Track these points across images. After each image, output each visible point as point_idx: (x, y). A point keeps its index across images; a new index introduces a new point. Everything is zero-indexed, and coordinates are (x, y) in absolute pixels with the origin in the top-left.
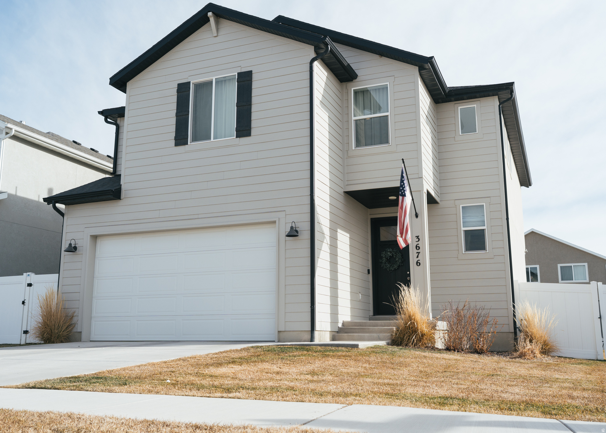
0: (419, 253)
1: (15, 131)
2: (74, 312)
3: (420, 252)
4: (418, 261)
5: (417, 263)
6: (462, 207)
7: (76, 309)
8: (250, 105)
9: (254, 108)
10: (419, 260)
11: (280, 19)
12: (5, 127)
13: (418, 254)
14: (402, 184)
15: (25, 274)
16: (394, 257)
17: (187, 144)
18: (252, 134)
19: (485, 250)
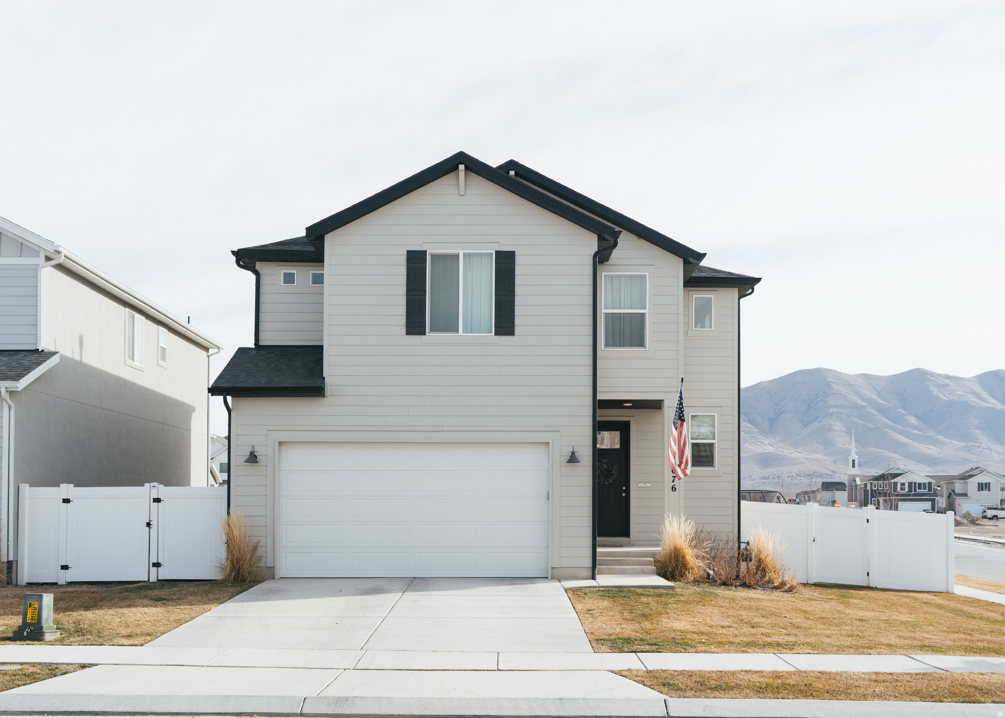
1: (65, 256)
2: (259, 542)
4: (674, 486)
5: (672, 488)
6: (691, 416)
7: (261, 537)
8: (514, 296)
9: (518, 301)
11: (512, 164)
12: (55, 250)
14: (681, 406)
15: (147, 485)
16: (610, 469)
17: (425, 334)
18: (515, 334)
19: (713, 466)
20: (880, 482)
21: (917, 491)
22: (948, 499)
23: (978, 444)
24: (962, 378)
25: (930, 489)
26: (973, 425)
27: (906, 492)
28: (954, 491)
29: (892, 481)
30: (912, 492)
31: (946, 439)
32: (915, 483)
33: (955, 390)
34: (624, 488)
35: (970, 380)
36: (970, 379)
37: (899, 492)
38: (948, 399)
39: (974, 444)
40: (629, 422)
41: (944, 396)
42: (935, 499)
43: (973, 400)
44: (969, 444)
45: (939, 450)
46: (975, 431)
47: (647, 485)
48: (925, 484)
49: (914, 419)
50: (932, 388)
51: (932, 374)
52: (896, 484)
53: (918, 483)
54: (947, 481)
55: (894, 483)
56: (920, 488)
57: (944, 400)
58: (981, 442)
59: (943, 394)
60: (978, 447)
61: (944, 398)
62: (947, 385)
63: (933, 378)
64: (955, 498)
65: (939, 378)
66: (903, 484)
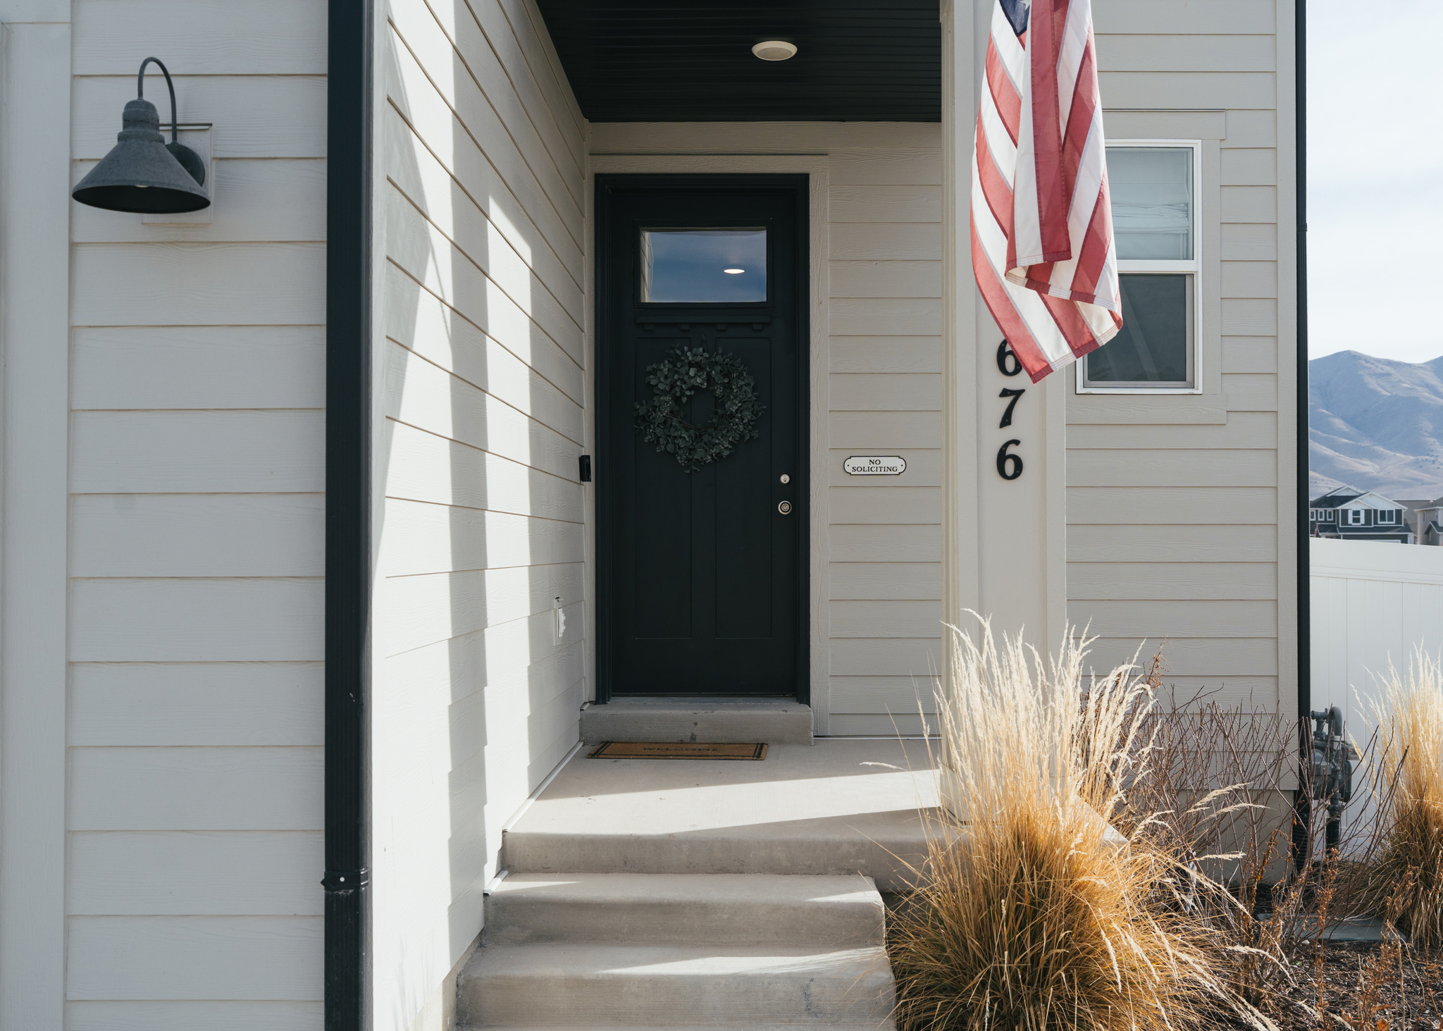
0: (1018, 394)
3: (1023, 391)
4: (1011, 450)
5: (1002, 457)
10: (1017, 442)
13: (1009, 400)
16: (719, 392)
19: (1182, 378)
20: (1320, 510)
21: (1379, 522)
22: (1426, 535)
23: (1432, 459)
24: (1409, 365)
25: (1399, 520)
26: (1426, 432)
27: (1362, 525)
28: (1435, 523)
29: (1340, 508)
30: (1371, 525)
31: (1388, 451)
32: (1376, 511)
33: (1400, 381)
34: (785, 479)
35: (1421, 368)
36: (1423, 366)
37: (1351, 525)
38: (1389, 394)
39: (1428, 457)
40: (804, 178)
41: (1385, 389)
42: (1407, 535)
43: (1426, 395)
44: (1421, 458)
45: (1377, 467)
46: (1428, 439)
47: (886, 462)
48: (1391, 512)
49: (1342, 422)
50: (1367, 379)
51: (1367, 359)
52: (1345, 512)
53: (1381, 511)
54: (1423, 507)
55: (1342, 510)
56: (1383, 519)
57: (1385, 395)
58: (1437, 454)
59: (1382, 387)
60: (1434, 462)
61: (1385, 393)
62: (1388, 374)
63: (1369, 365)
64: (1439, 535)
65: (1377, 364)
66: (1356, 513)
